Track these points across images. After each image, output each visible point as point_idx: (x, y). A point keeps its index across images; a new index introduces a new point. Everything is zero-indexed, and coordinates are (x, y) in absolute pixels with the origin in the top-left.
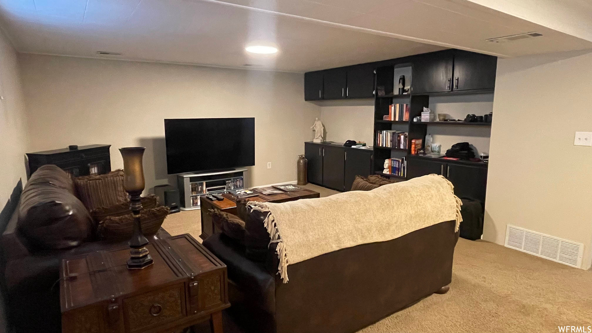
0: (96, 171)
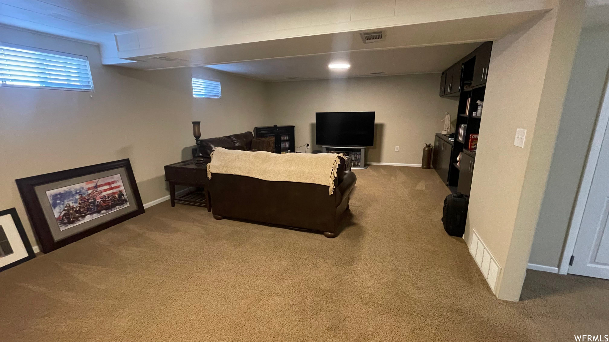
0: (287, 139)
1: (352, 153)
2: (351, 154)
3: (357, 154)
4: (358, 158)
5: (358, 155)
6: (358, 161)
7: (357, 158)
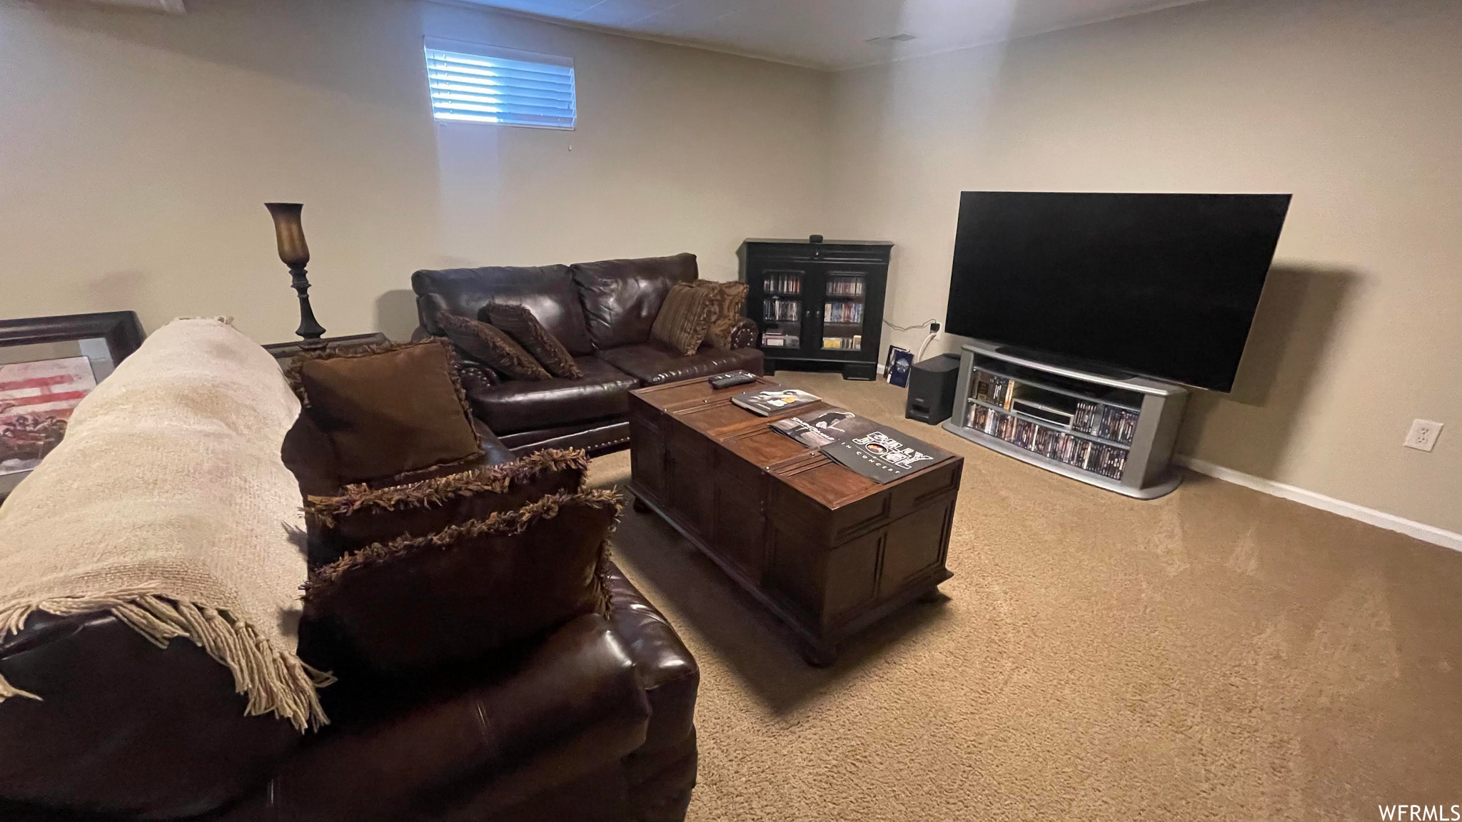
0: (856, 292)
1: (1095, 404)
2: (1090, 408)
3: (1121, 417)
4: (1124, 435)
5: (1123, 423)
6: (1114, 448)
7: (1115, 433)
